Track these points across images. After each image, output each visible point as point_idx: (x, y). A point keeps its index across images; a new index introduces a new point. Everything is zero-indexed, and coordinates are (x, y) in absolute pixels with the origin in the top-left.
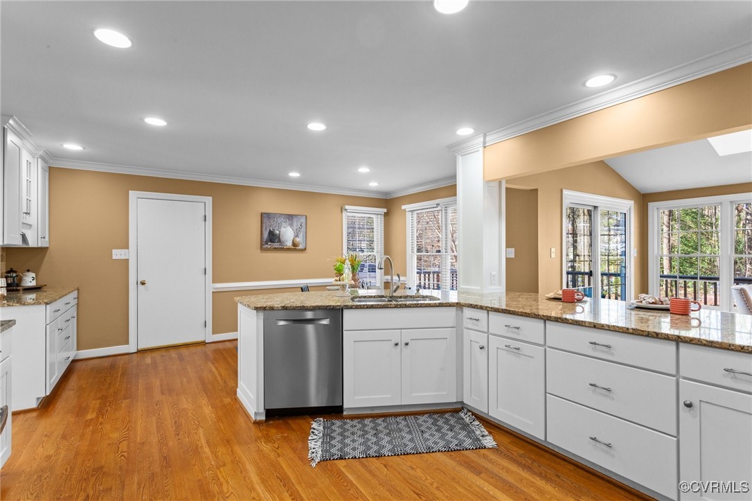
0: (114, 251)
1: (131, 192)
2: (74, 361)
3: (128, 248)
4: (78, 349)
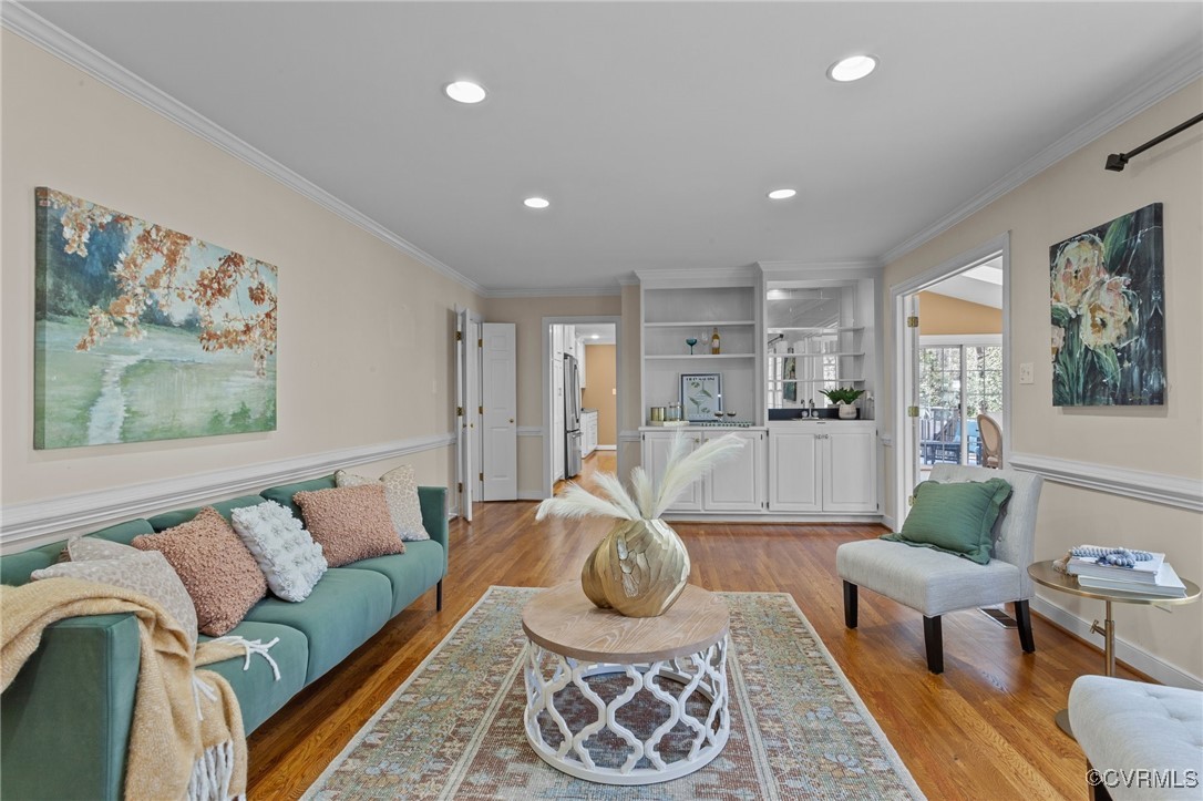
2: (595, 450)
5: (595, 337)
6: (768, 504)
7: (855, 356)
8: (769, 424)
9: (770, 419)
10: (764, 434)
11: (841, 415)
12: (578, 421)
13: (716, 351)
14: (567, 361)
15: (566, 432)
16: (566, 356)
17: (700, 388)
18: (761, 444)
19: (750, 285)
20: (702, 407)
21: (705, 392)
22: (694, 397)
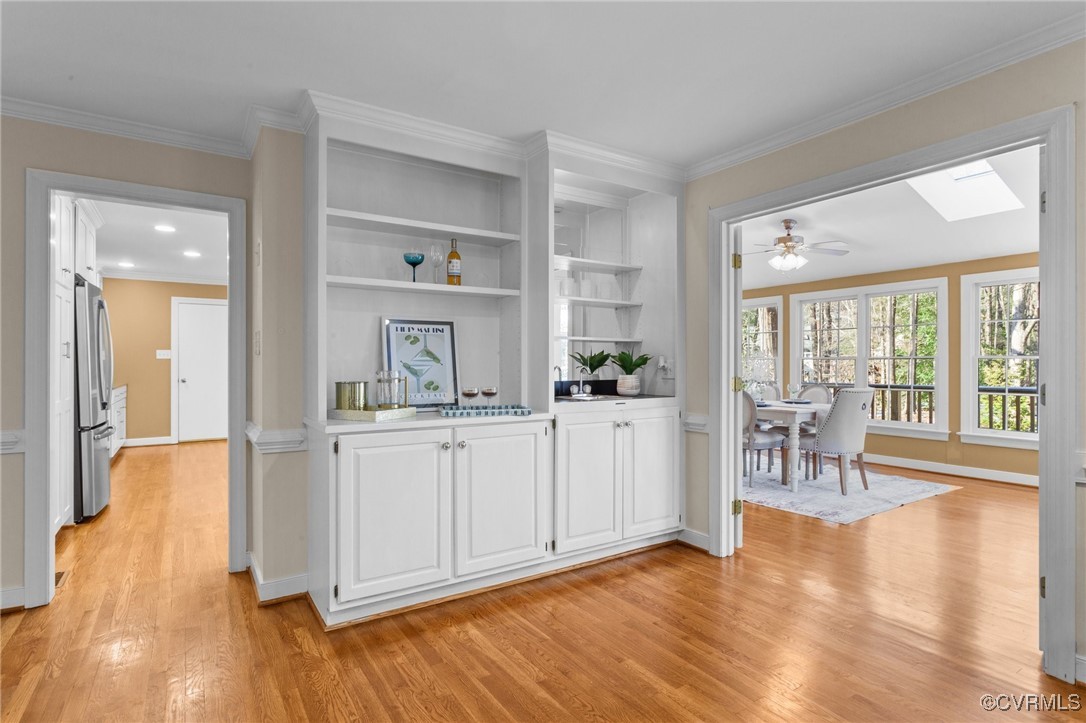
0: (158, 352)
1: (173, 298)
2: (122, 448)
3: (169, 348)
4: (127, 437)
5: (126, 264)
6: (553, 543)
7: (617, 308)
8: (556, 408)
9: (557, 400)
10: (549, 425)
11: (620, 389)
12: (104, 406)
13: (454, 279)
14: (83, 291)
15: (79, 430)
16: (79, 282)
17: (420, 346)
18: (545, 442)
19: (515, 175)
20: (425, 379)
21: (429, 353)
22: (410, 363)
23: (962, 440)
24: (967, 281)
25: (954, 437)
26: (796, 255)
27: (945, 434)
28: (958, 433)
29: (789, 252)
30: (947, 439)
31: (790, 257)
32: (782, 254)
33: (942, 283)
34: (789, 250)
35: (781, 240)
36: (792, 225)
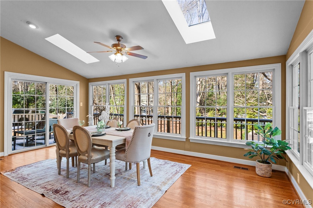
23: (190, 141)
24: (192, 74)
25: (187, 139)
26: (122, 55)
27: (185, 138)
28: (189, 138)
29: (119, 53)
30: (185, 141)
31: (119, 55)
32: (115, 54)
33: (183, 75)
34: (119, 51)
35: (115, 45)
36: (120, 39)
